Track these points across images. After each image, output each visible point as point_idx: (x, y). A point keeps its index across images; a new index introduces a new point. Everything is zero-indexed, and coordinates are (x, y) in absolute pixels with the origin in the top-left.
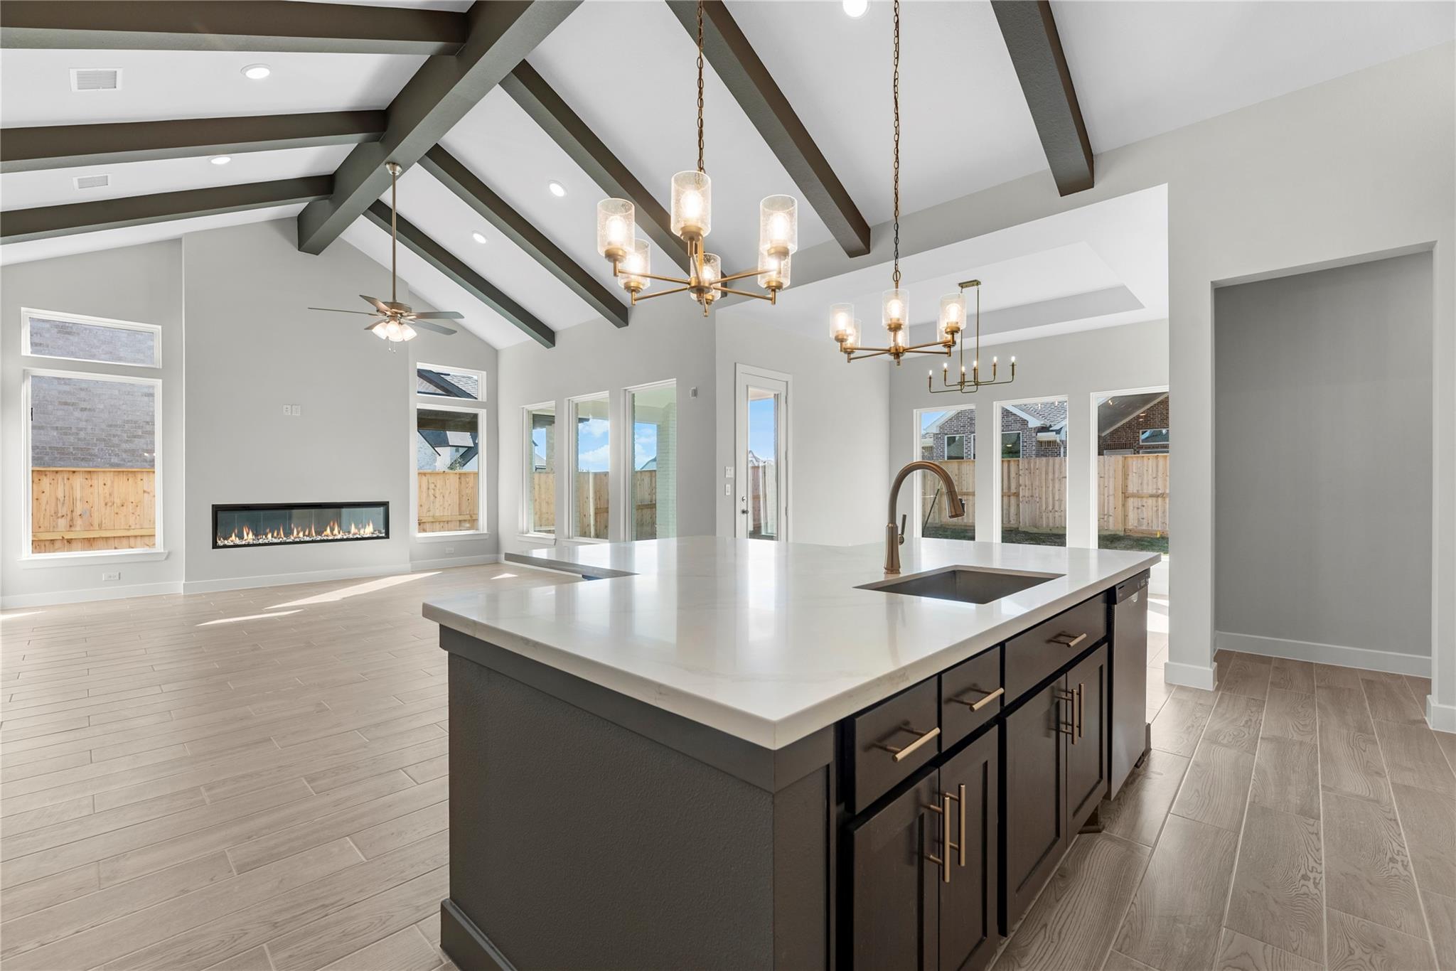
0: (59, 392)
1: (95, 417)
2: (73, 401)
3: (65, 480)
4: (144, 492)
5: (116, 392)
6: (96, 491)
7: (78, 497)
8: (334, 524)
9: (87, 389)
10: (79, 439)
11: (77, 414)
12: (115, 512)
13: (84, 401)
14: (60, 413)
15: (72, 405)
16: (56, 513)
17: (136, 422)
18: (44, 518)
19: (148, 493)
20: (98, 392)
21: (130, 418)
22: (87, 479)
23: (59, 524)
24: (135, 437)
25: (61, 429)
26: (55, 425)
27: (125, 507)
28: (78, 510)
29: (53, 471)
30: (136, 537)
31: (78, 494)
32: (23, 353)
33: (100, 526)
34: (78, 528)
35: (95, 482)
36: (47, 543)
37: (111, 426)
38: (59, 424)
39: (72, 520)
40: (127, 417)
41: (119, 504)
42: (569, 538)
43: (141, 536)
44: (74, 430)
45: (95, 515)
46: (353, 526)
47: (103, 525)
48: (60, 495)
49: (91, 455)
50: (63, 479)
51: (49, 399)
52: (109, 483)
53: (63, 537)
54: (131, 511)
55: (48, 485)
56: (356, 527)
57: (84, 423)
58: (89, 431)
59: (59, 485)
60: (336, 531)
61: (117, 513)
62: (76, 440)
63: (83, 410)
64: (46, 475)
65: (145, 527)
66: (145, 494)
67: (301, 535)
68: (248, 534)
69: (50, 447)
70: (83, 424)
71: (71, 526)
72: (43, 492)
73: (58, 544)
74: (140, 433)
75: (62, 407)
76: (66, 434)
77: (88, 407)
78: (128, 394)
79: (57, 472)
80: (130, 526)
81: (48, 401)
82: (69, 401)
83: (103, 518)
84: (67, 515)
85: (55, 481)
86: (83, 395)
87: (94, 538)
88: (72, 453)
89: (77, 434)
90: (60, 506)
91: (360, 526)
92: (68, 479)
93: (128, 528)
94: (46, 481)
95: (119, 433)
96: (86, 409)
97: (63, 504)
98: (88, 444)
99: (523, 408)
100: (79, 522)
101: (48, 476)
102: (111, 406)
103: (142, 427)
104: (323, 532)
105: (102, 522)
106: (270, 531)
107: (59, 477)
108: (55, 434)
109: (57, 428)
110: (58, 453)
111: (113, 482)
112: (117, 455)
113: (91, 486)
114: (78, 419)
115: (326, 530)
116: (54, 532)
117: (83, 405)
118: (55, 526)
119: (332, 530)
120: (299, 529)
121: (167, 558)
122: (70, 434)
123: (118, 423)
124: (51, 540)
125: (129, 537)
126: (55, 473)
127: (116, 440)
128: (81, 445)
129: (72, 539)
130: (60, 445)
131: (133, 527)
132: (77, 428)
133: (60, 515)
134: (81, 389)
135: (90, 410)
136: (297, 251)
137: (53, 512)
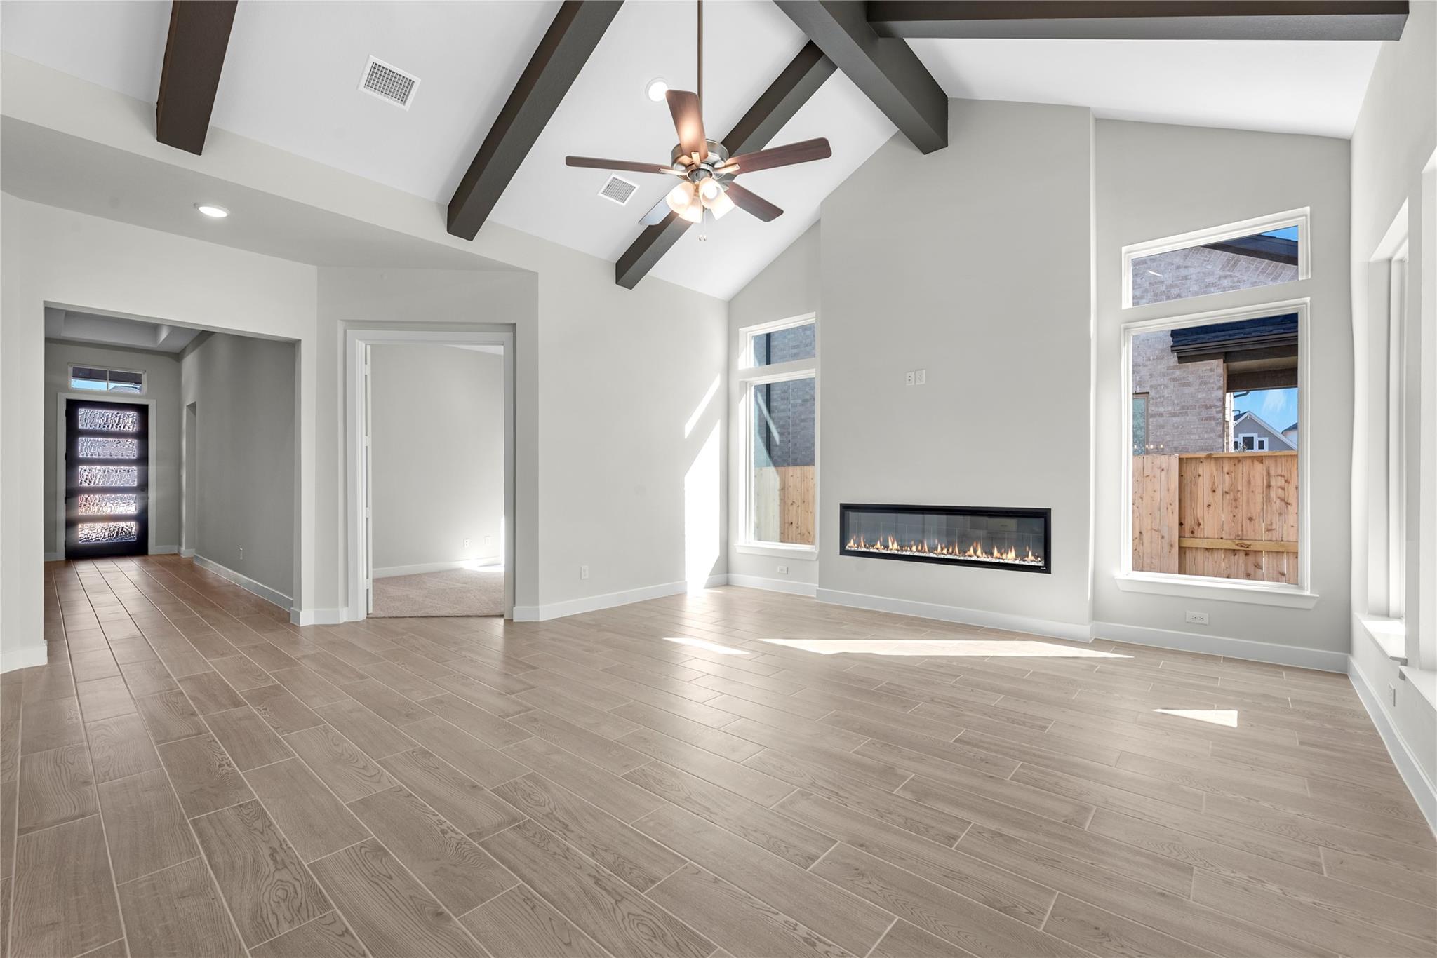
8: (977, 546)
46: (996, 549)
56: (999, 551)
60: (979, 553)
67: (945, 551)
68: (893, 544)
91: (1003, 550)
104: (965, 552)
115: (969, 550)
119: (975, 552)
120: (943, 545)
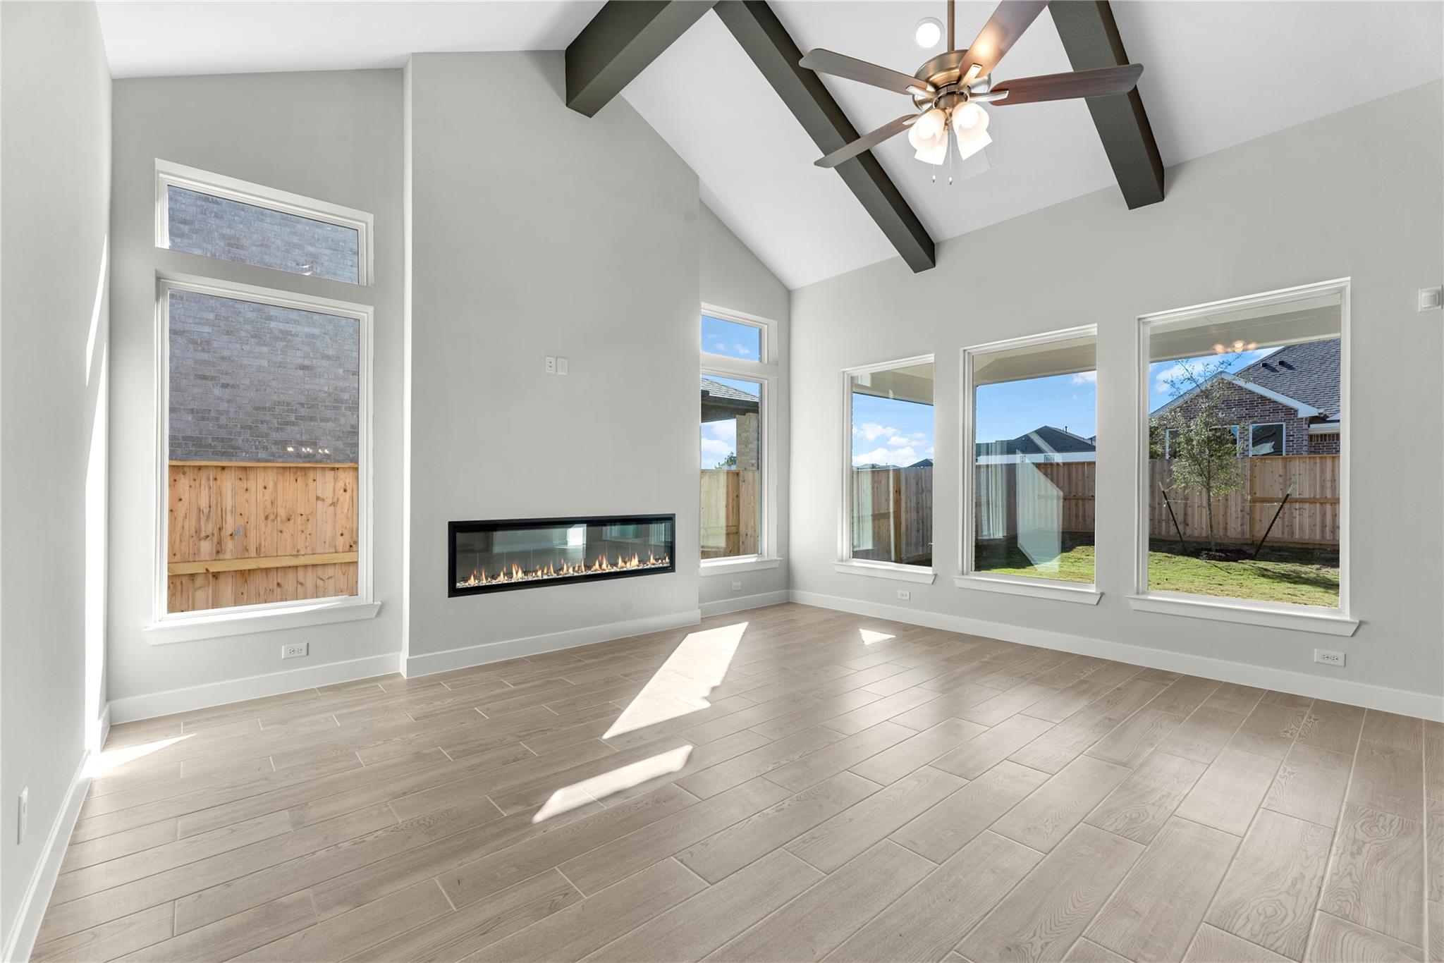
0: (196, 362)
1: (239, 396)
2: (213, 374)
3: (211, 480)
4: (318, 498)
5: (265, 363)
6: (253, 498)
7: (229, 508)
9: (229, 359)
10: (219, 426)
11: (217, 391)
12: (279, 528)
13: (226, 374)
14: (196, 390)
15: (212, 380)
16: (198, 532)
17: (288, 404)
18: (181, 541)
19: (323, 500)
20: (244, 362)
21: (282, 398)
22: (240, 479)
23: (202, 550)
24: (287, 423)
25: (197, 413)
26: (190, 407)
27: (292, 521)
28: (229, 529)
29: (194, 467)
30: (306, 566)
31: (228, 504)
32: (158, 244)
33: (258, 550)
34: (228, 556)
35: (251, 484)
36: (185, 580)
37: (257, 409)
38: (194, 406)
39: (219, 543)
40: (279, 396)
41: (284, 518)
42: (963, 574)
43: (313, 565)
44: (213, 414)
45: (252, 534)
47: (263, 550)
48: (204, 503)
49: (235, 448)
50: (209, 479)
51: (183, 371)
52: (270, 485)
53: (207, 570)
54: (300, 528)
55: (187, 488)
57: (226, 404)
58: (232, 415)
59: (203, 488)
61: (281, 532)
62: (215, 428)
63: (225, 386)
64: (184, 473)
65: (318, 551)
66: (319, 502)
69: (183, 437)
70: (224, 406)
71: (218, 552)
72: (180, 500)
73: (200, 581)
74: (293, 419)
75: (199, 382)
76: (203, 419)
77: (231, 383)
78: (280, 367)
79: (200, 468)
80: (298, 551)
81: (181, 374)
82: (207, 374)
83: (263, 539)
84: (213, 534)
85: (198, 482)
86: (224, 366)
87: (249, 570)
88: (211, 444)
89: (217, 419)
90: (203, 521)
92: (216, 479)
93: (296, 553)
94: (184, 482)
95: (268, 418)
96: (228, 385)
97: (208, 517)
98: (230, 433)
99: (844, 372)
100: (229, 545)
101: (188, 473)
102: (259, 381)
103: (296, 410)
105: (260, 545)
106: (540, 568)
107: (203, 474)
108: (190, 419)
109: (192, 410)
110: (194, 445)
111: (276, 484)
112: (265, 448)
113: (247, 490)
114: (218, 398)
116: (194, 561)
117: (225, 380)
118: (197, 553)
121: (379, 614)
122: (208, 419)
123: (267, 405)
124: (191, 574)
125: (296, 567)
126: (196, 470)
127: (264, 428)
128: (223, 434)
129: (219, 572)
130: (196, 434)
131: (302, 552)
132: (218, 410)
133: (203, 534)
134: (223, 358)
135: (233, 386)
136: (565, 106)
137: (193, 530)
